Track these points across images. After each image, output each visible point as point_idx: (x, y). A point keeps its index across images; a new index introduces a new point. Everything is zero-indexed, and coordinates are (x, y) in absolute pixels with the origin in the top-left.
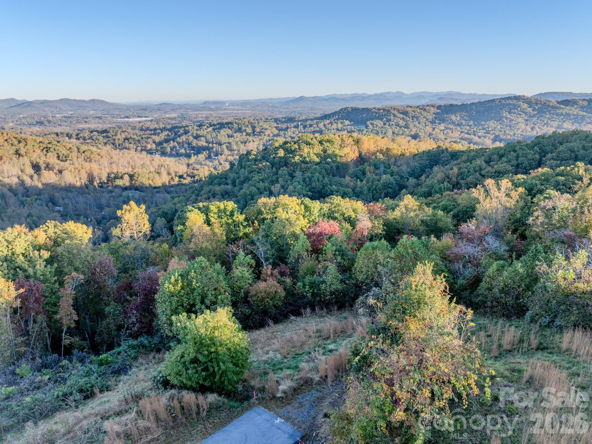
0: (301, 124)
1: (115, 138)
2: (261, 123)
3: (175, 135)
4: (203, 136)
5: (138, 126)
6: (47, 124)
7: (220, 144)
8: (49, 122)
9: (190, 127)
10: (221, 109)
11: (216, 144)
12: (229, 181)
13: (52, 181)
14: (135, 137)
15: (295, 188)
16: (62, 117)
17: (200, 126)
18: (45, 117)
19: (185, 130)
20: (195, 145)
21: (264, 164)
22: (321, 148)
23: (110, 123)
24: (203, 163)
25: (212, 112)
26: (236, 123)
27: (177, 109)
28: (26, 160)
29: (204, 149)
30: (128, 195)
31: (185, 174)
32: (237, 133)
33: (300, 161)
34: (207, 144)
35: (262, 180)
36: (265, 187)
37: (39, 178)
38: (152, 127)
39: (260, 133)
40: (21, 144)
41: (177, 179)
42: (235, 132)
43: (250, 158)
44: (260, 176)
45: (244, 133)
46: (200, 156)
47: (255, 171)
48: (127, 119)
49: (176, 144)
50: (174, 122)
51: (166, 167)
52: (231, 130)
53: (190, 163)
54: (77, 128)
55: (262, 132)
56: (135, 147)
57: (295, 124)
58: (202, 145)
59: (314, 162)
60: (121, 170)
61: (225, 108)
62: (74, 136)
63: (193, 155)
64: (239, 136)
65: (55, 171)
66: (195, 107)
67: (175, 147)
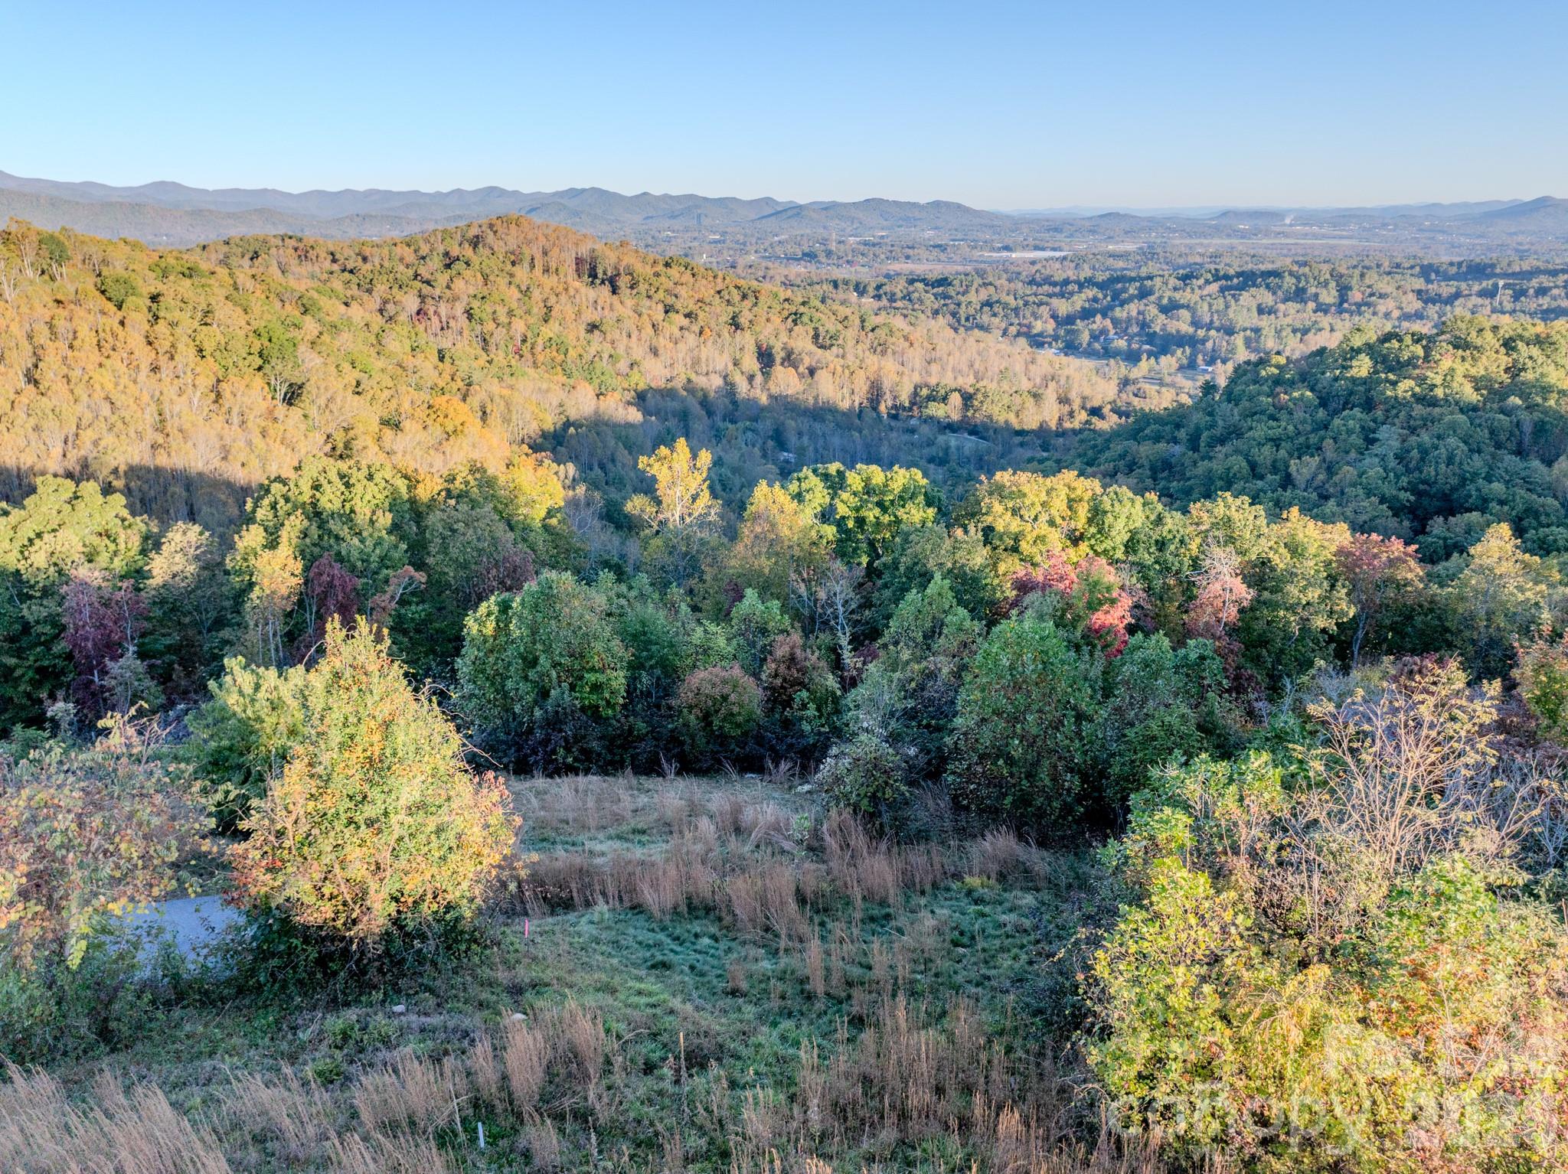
0: (1506, 286)
1: (963, 299)
2: (1372, 277)
3: (1113, 300)
4: (1187, 307)
5: (1027, 271)
6: (824, 260)
7: (1230, 331)
8: (829, 254)
9: (1158, 281)
10: (1267, 235)
11: (1218, 330)
12: (1182, 434)
13: (790, 392)
14: (1010, 300)
15: (1360, 476)
16: (859, 243)
17: (1186, 278)
18: (824, 242)
19: (1140, 289)
20: (1157, 329)
21: (1296, 394)
22: (1505, 360)
23: (965, 260)
24: (1168, 379)
25: (1235, 241)
26: (1291, 274)
27: (1142, 229)
28: (747, 339)
29: (1181, 340)
30: (947, 443)
31: (1109, 407)
32: (1290, 303)
33: (1414, 395)
34: (1191, 330)
35: (1276, 442)
36: (1275, 461)
37: (766, 381)
38: (1059, 277)
39: (1359, 305)
40: (746, 302)
41: (1083, 416)
42: (1285, 300)
43: (1263, 373)
44: (1270, 428)
45: (1311, 305)
46: (1165, 360)
47: (1263, 412)
48: (1005, 254)
49: (1108, 323)
50: (1121, 264)
51: (1063, 382)
52: (1274, 293)
53: (1132, 376)
54: (885, 272)
55: (1368, 305)
56: (1003, 325)
57: (1487, 284)
58: (1178, 331)
59: (1457, 403)
60: (949, 381)
61: (1278, 229)
62: (871, 290)
63: (1145, 356)
64: (1292, 311)
65: (801, 369)
66: (1192, 226)
67: (1104, 332)
